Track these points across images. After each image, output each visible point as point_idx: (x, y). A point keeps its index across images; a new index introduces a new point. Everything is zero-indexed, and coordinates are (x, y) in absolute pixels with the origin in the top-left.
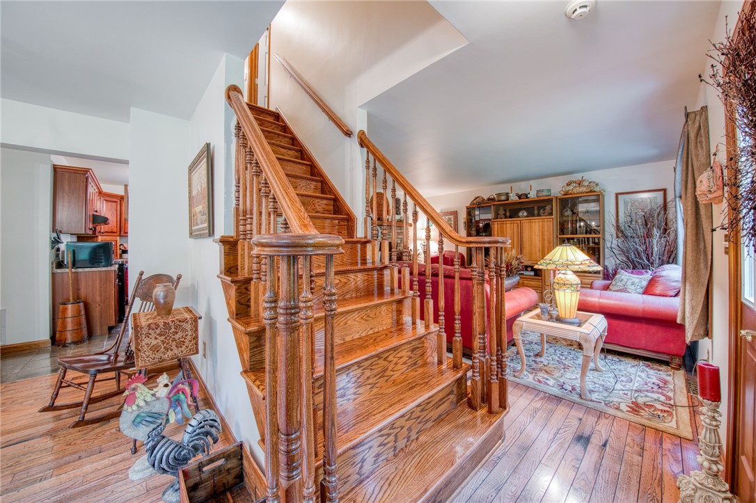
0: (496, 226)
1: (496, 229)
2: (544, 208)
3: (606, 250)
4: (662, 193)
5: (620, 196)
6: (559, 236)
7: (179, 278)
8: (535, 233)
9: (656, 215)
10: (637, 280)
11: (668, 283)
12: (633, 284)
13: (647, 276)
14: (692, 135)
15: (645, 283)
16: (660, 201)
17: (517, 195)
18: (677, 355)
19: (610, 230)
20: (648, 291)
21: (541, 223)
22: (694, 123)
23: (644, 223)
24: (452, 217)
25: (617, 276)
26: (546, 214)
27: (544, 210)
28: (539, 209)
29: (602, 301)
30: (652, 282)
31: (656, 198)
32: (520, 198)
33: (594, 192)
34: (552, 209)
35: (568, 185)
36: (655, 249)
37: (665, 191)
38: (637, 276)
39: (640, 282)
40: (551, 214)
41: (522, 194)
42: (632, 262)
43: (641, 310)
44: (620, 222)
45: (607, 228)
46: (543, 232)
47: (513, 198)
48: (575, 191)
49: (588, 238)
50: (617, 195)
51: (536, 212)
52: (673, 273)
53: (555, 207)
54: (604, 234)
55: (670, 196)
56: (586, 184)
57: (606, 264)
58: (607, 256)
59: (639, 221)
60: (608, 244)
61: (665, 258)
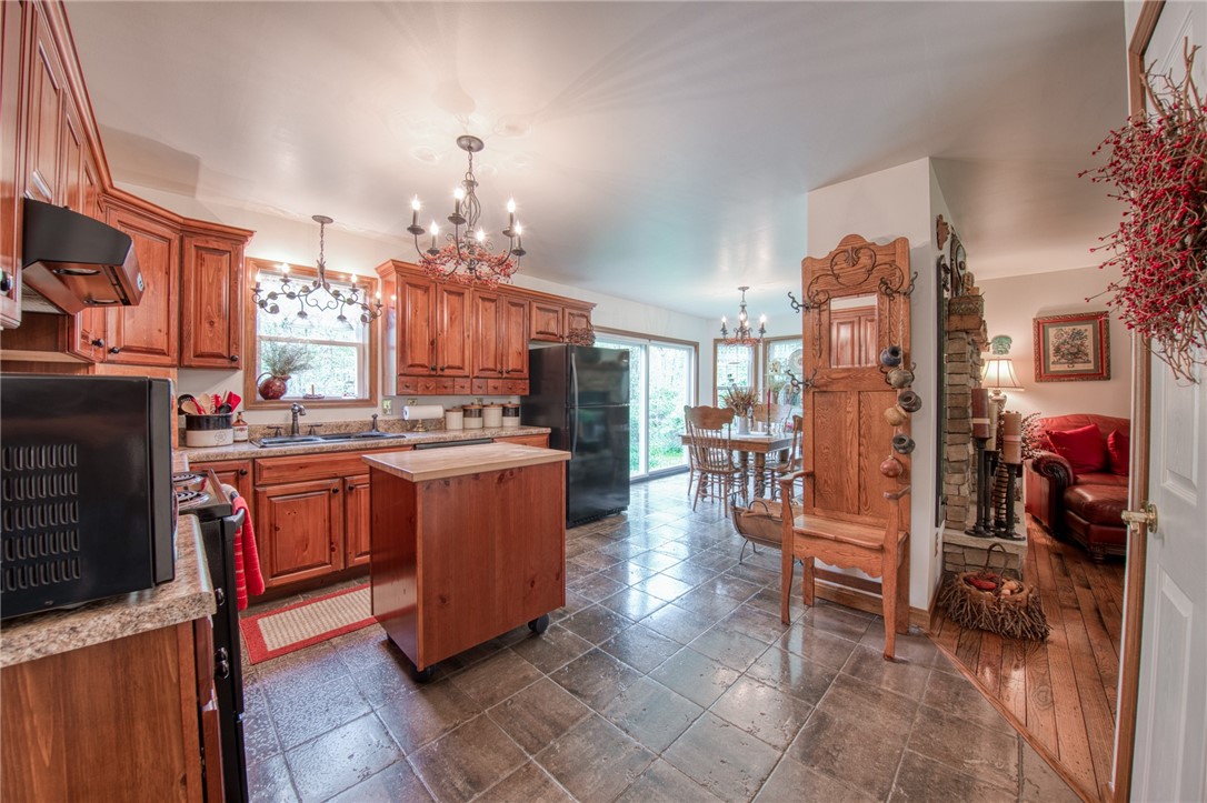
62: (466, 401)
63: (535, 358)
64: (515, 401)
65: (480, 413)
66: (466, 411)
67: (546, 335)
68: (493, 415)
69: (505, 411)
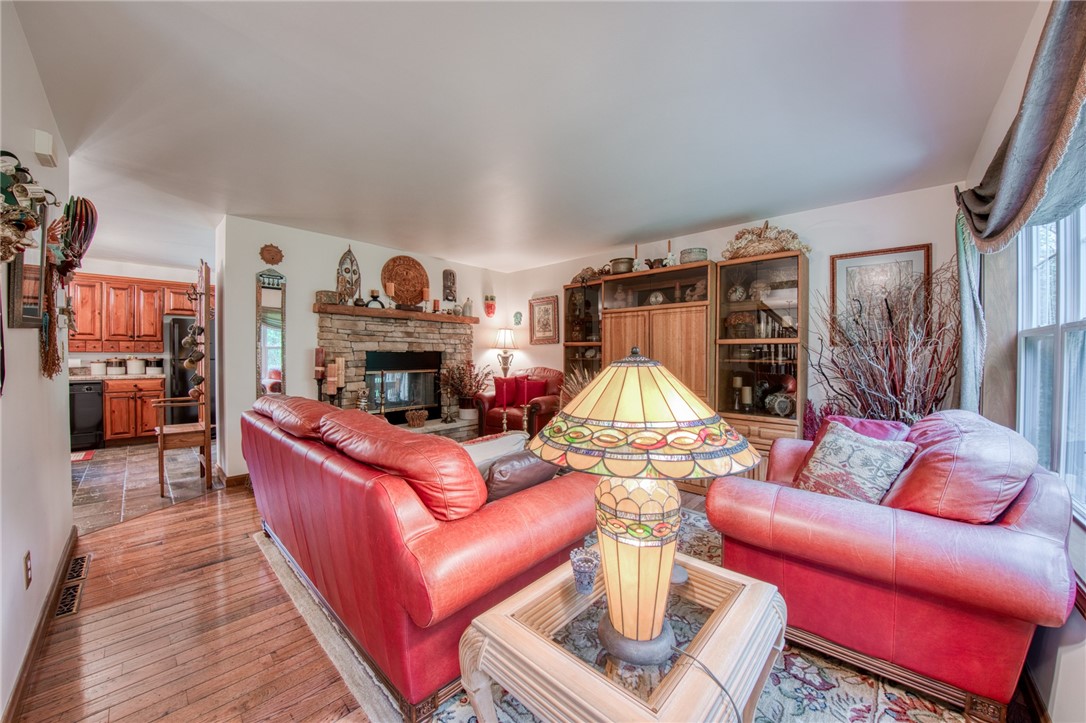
0: (608, 321)
1: (608, 327)
2: (693, 287)
3: (811, 370)
4: (922, 253)
5: (839, 262)
6: (719, 342)
8: (674, 336)
9: (911, 297)
10: (877, 454)
11: (975, 480)
12: (866, 463)
13: (902, 441)
16: (919, 268)
17: (647, 261)
18: (992, 698)
19: (818, 330)
21: (684, 315)
23: (886, 315)
24: (550, 307)
25: (829, 437)
26: (695, 297)
27: (693, 290)
28: (683, 288)
29: (780, 518)
31: (910, 263)
32: (651, 267)
33: (789, 250)
34: (706, 288)
35: (737, 238)
36: (911, 369)
37: (927, 249)
38: (876, 442)
39: (885, 459)
40: (704, 297)
41: (654, 260)
42: (861, 395)
43: (892, 565)
44: (839, 312)
45: (812, 327)
46: (688, 333)
47: (640, 267)
48: (750, 250)
49: (776, 346)
50: (833, 259)
51: (678, 293)
53: (712, 283)
54: (806, 338)
55: (938, 260)
56: (772, 234)
57: (810, 397)
58: (811, 380)
59: (877, 311)
60: (814, 358)
67: (181, 311)
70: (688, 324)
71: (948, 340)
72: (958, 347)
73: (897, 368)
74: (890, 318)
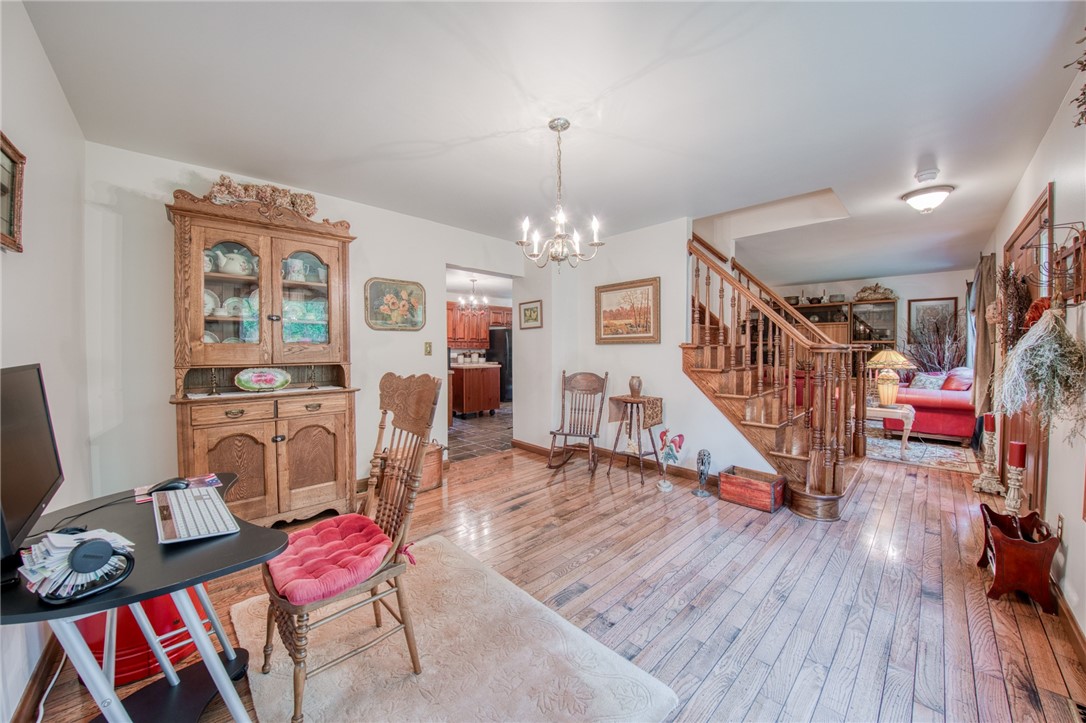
4: (953, 301)
5: (912, 303)
7: (607, 374)
9: (948, 323)
10: (934, 380)
11: (961, 380)
12: (931, 383)
13: (943, 376)
14: (985, 273)
15: (941, 382)
16: (951, 309)
17: (808, 299)
18: (967, 437)
19: (902, 336)
20: (945, 386)
21: (834, 328)
22: (986, 265)
23: (936, 329)
25: (916, 378)
28: (833, 314)
30: (948, 381)
31: (947, 305)
32: (811, 302)
33: (889, 299)
35: (862, 291)
36: (947, 354)
37: (956, 299)
38: (933, 377)
39: (937, 381)
41: (813, 299)
43: (940, 403)
44: (912, 327)
45: (898, 335)
47: (805, 302)
48: (870, 298)
49: (882, 344)
50: (910, 302)
51: (829, 317)
52: (966, 373)
53: (850, 313)
54: (896, 340)
55: (961, 304)
56: (882, 291)
59: (931, 328)
60: (901, 350)
61: (955, 363)
62: (464, 352)
63: (492, 333)
64: (483, 351)
65: (470, 356)
66: (465, 355)
67: (496, 323)
68: (475, 357)
69: (480, 356)
70: (837, 331)
71: (963, 342)
72: (966, 343)
73: (941, 354)
74: (938, 331)
